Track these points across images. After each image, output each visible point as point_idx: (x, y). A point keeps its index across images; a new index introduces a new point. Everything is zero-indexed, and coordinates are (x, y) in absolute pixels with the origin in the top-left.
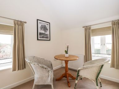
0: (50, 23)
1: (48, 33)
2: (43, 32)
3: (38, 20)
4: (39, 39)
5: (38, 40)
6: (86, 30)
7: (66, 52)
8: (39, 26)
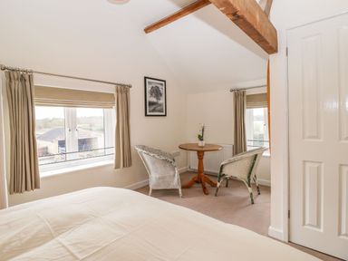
0: (165, 81)
1: (162, 101)
2: (154, 100)
3: (145, 78)
4: (148, 113)
5: (146, 115)
6: (236, 96)
7: (201, 138)
8: (149, 88)
